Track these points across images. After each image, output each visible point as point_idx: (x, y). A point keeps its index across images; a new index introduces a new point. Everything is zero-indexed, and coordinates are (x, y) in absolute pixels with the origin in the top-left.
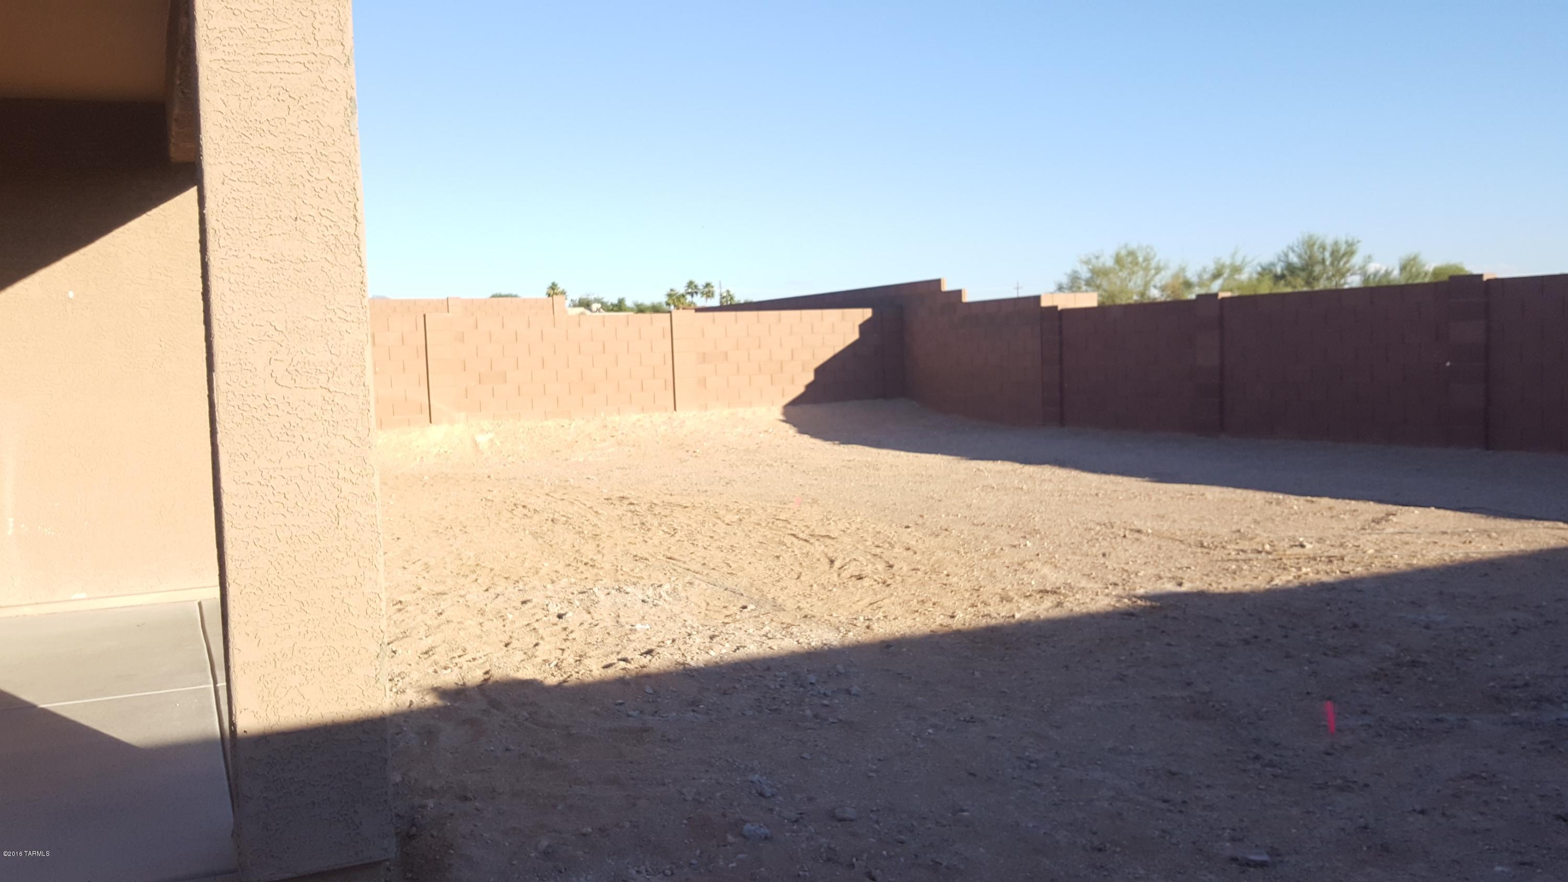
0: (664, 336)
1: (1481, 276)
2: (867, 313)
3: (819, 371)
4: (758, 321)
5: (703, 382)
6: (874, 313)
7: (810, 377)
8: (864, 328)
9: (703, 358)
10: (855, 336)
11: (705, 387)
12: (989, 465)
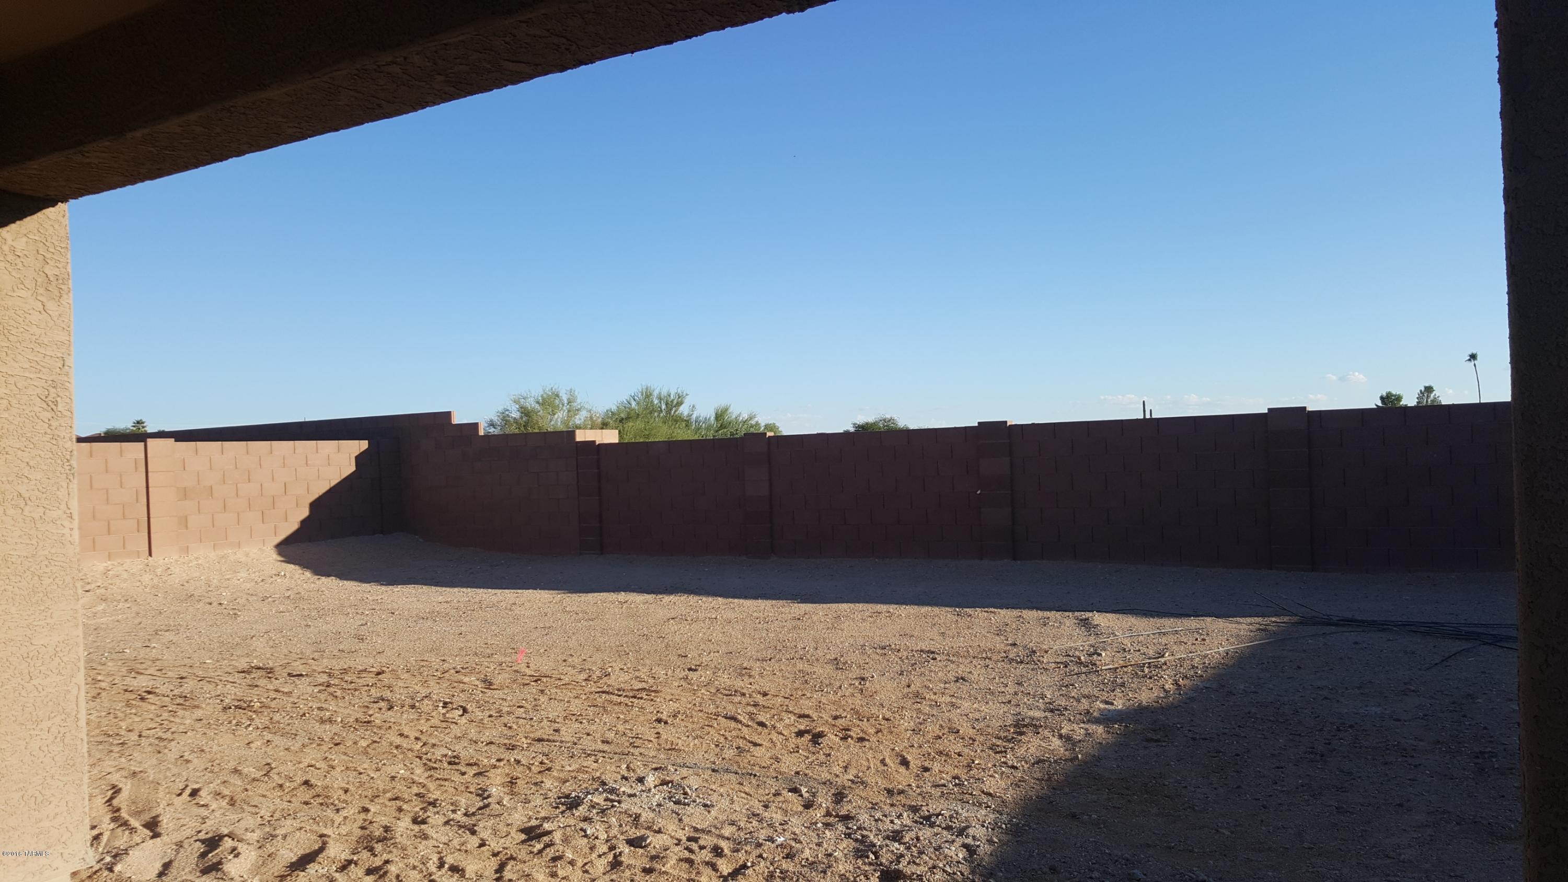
0: (136, 468)
1: (1006, 422)
2: (364, 445)
3: (314, 505)
4: (247, 453)
5: (184, 522)
6: (369, 443)
7: (305, 513)
8: (359, 459)
9: (184, 494)
10: (350, 468)
11: (187, 528)
12: (612, 596)
